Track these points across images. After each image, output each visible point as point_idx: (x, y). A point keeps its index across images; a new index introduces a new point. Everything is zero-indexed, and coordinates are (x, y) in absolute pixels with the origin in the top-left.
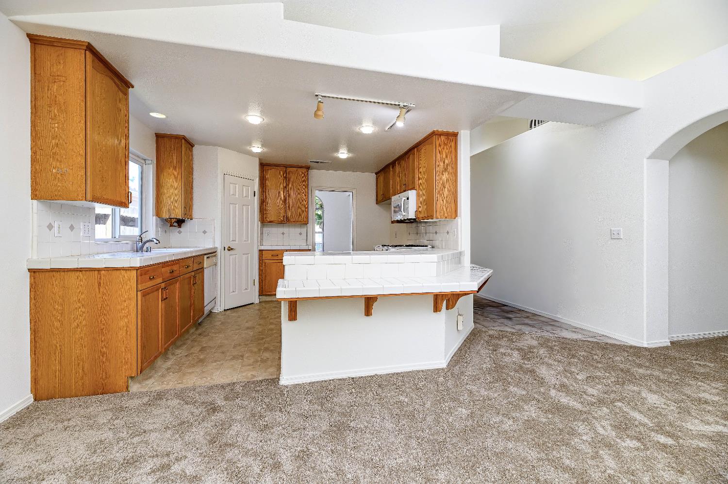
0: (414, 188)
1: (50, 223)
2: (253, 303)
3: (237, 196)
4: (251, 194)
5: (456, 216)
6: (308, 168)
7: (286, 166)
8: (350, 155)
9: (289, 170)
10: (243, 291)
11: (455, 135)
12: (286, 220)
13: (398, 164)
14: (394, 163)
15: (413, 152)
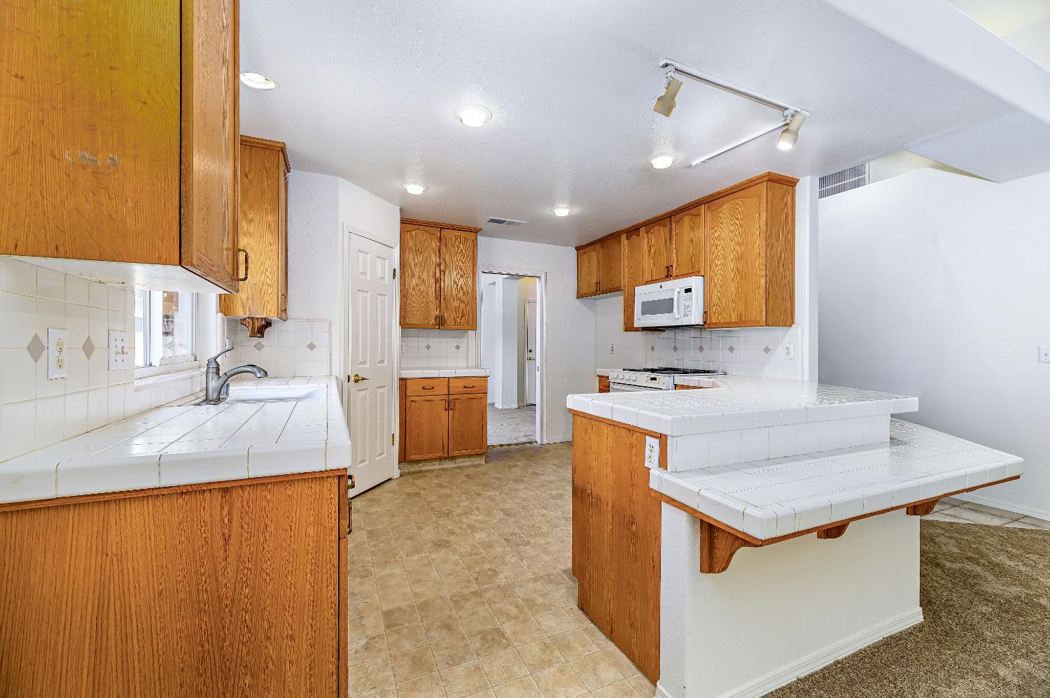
0: (699, 272)
1: (36, 337)
2: (390, 479)
3: (368, 277)
4: (388, 274)
5: (793, 322)
6: (476, 231)
7: (442, 227)
8: (577, 210)
9: (446, 233)
10: (377, 459)
11: (792, 183)
12: (440, 323)
13: (647, 232)
14: (633, 231)
15: (694, 211)
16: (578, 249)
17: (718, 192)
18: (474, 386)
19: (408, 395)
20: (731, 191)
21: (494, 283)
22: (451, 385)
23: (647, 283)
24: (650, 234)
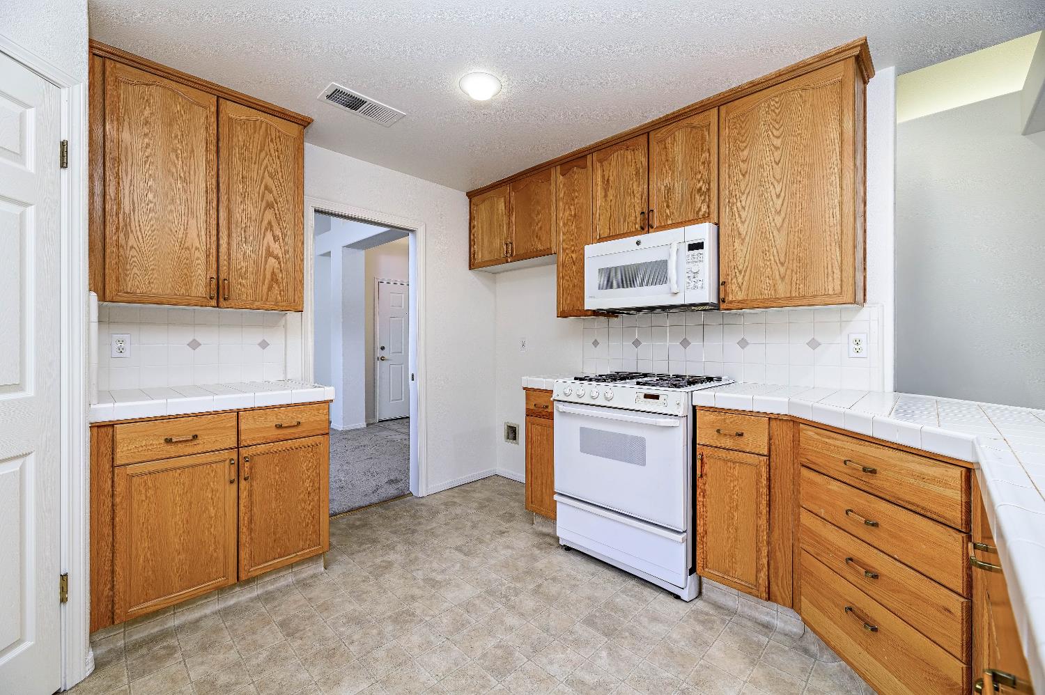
0: (710, 215)
6: (302, 124)
9: (231, 108)
12: (219, 294)
13: (601, 161)
14: (574, 161)
15: (697, 120)
16: (470, 195)
17: (751, 83)
18: (299, 423)
19: (118, 462)
20: (780, 79)
21: (328, 254)
22: (242, 427)
23: (601, 240)
24: (605, 163)
